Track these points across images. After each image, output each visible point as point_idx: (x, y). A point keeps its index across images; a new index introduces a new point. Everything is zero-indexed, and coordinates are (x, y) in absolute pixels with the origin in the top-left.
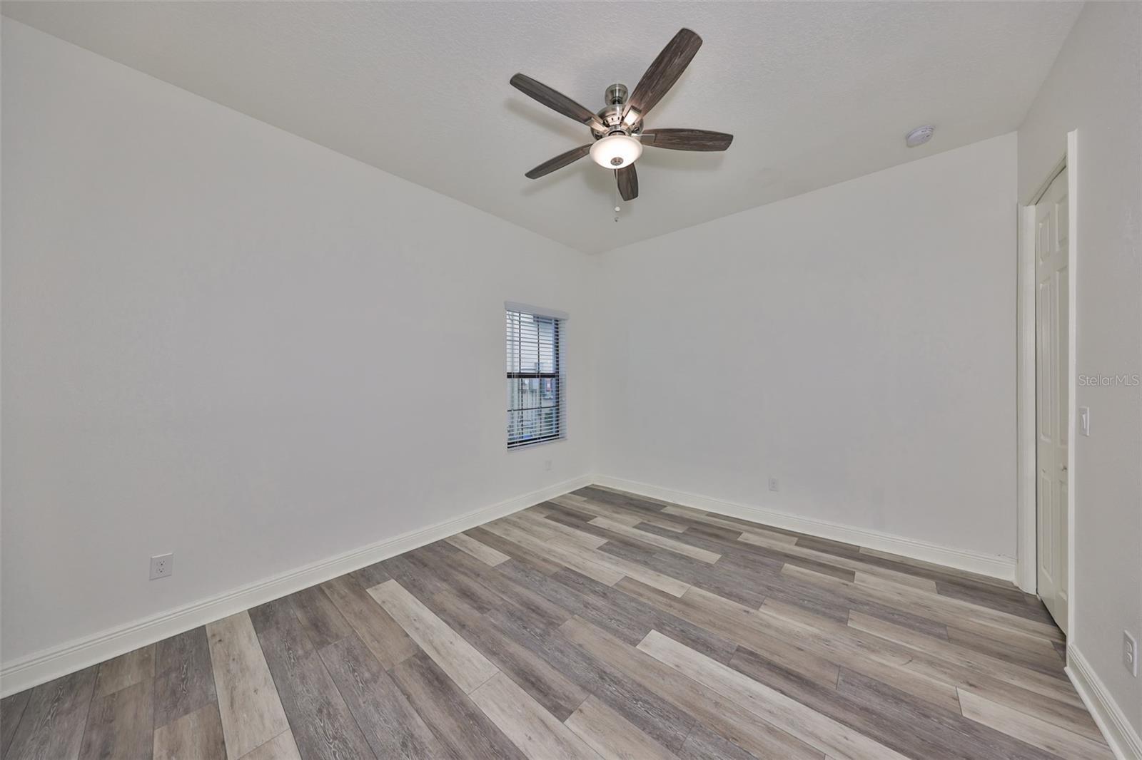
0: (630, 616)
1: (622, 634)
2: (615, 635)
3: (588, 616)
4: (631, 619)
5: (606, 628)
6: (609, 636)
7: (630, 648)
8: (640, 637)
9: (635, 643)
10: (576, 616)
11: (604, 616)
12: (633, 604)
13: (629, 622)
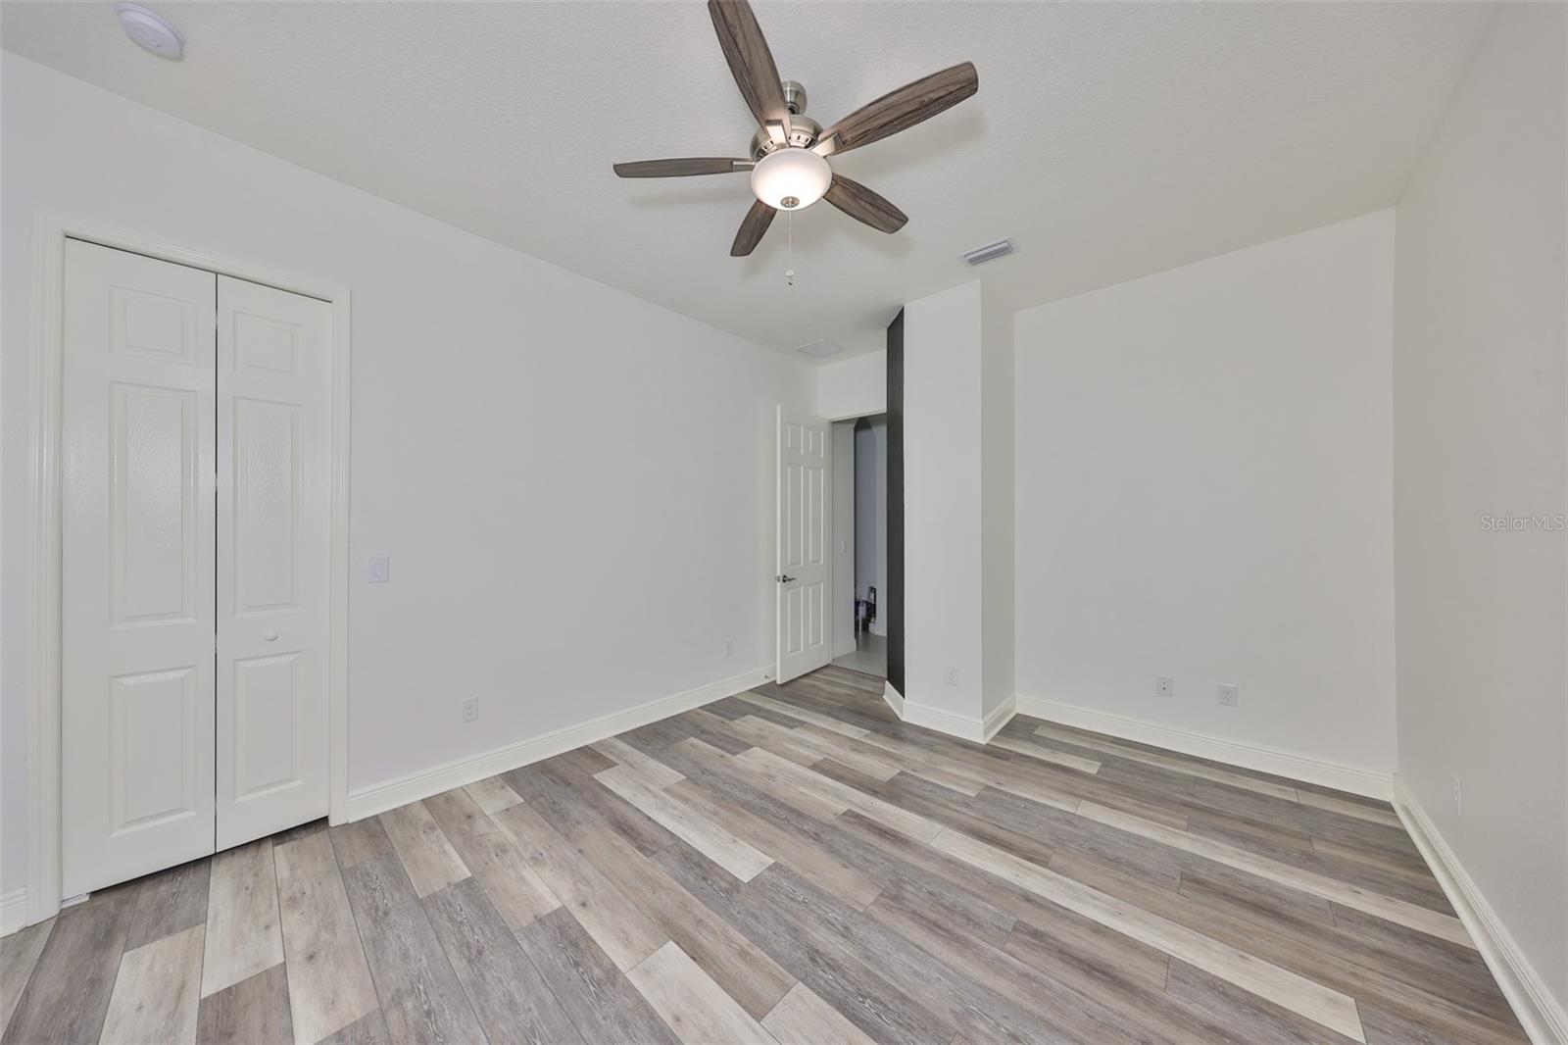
0: (772, 906)
1: (789, 878)
2: (800, 877)
3: (839, 908)
4: (773, 900)
5: (813, 889)
6: (809, 877)
7: (782, 860)
8: (766, 873)
9: (776, 867)
10: (861, 911)
11: (814, 907)
12: (761, 930)
13: (777, 898)
